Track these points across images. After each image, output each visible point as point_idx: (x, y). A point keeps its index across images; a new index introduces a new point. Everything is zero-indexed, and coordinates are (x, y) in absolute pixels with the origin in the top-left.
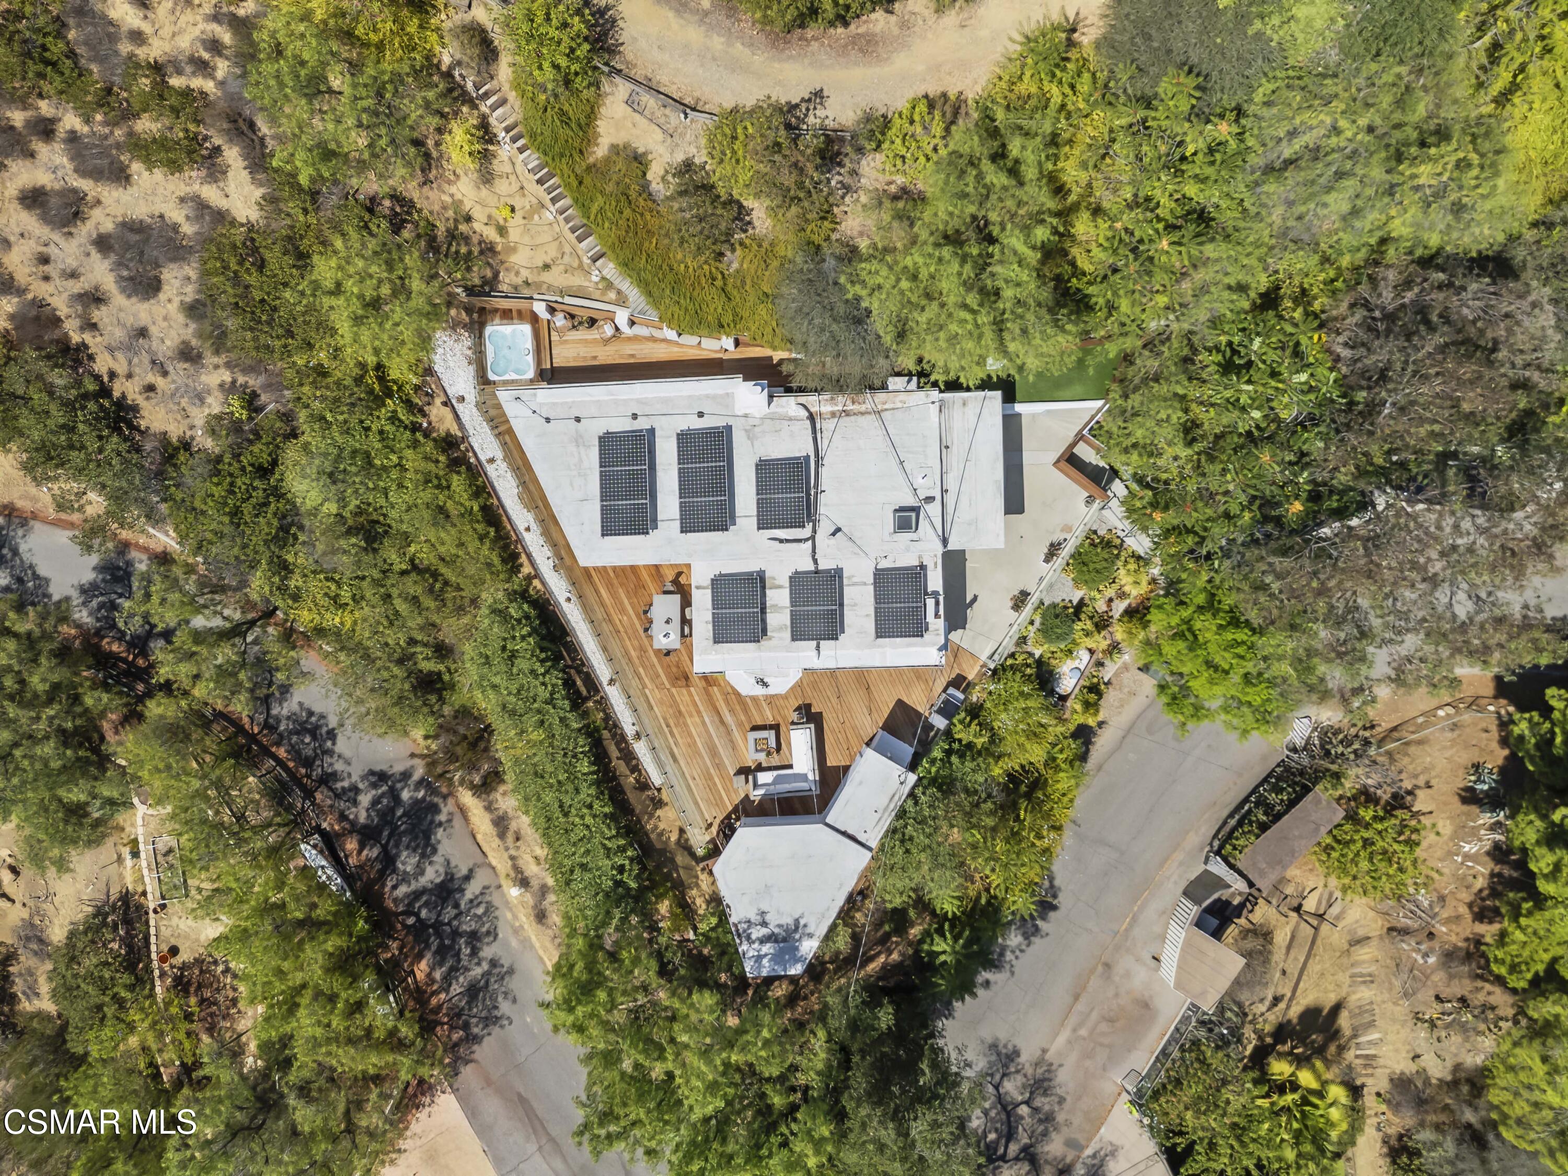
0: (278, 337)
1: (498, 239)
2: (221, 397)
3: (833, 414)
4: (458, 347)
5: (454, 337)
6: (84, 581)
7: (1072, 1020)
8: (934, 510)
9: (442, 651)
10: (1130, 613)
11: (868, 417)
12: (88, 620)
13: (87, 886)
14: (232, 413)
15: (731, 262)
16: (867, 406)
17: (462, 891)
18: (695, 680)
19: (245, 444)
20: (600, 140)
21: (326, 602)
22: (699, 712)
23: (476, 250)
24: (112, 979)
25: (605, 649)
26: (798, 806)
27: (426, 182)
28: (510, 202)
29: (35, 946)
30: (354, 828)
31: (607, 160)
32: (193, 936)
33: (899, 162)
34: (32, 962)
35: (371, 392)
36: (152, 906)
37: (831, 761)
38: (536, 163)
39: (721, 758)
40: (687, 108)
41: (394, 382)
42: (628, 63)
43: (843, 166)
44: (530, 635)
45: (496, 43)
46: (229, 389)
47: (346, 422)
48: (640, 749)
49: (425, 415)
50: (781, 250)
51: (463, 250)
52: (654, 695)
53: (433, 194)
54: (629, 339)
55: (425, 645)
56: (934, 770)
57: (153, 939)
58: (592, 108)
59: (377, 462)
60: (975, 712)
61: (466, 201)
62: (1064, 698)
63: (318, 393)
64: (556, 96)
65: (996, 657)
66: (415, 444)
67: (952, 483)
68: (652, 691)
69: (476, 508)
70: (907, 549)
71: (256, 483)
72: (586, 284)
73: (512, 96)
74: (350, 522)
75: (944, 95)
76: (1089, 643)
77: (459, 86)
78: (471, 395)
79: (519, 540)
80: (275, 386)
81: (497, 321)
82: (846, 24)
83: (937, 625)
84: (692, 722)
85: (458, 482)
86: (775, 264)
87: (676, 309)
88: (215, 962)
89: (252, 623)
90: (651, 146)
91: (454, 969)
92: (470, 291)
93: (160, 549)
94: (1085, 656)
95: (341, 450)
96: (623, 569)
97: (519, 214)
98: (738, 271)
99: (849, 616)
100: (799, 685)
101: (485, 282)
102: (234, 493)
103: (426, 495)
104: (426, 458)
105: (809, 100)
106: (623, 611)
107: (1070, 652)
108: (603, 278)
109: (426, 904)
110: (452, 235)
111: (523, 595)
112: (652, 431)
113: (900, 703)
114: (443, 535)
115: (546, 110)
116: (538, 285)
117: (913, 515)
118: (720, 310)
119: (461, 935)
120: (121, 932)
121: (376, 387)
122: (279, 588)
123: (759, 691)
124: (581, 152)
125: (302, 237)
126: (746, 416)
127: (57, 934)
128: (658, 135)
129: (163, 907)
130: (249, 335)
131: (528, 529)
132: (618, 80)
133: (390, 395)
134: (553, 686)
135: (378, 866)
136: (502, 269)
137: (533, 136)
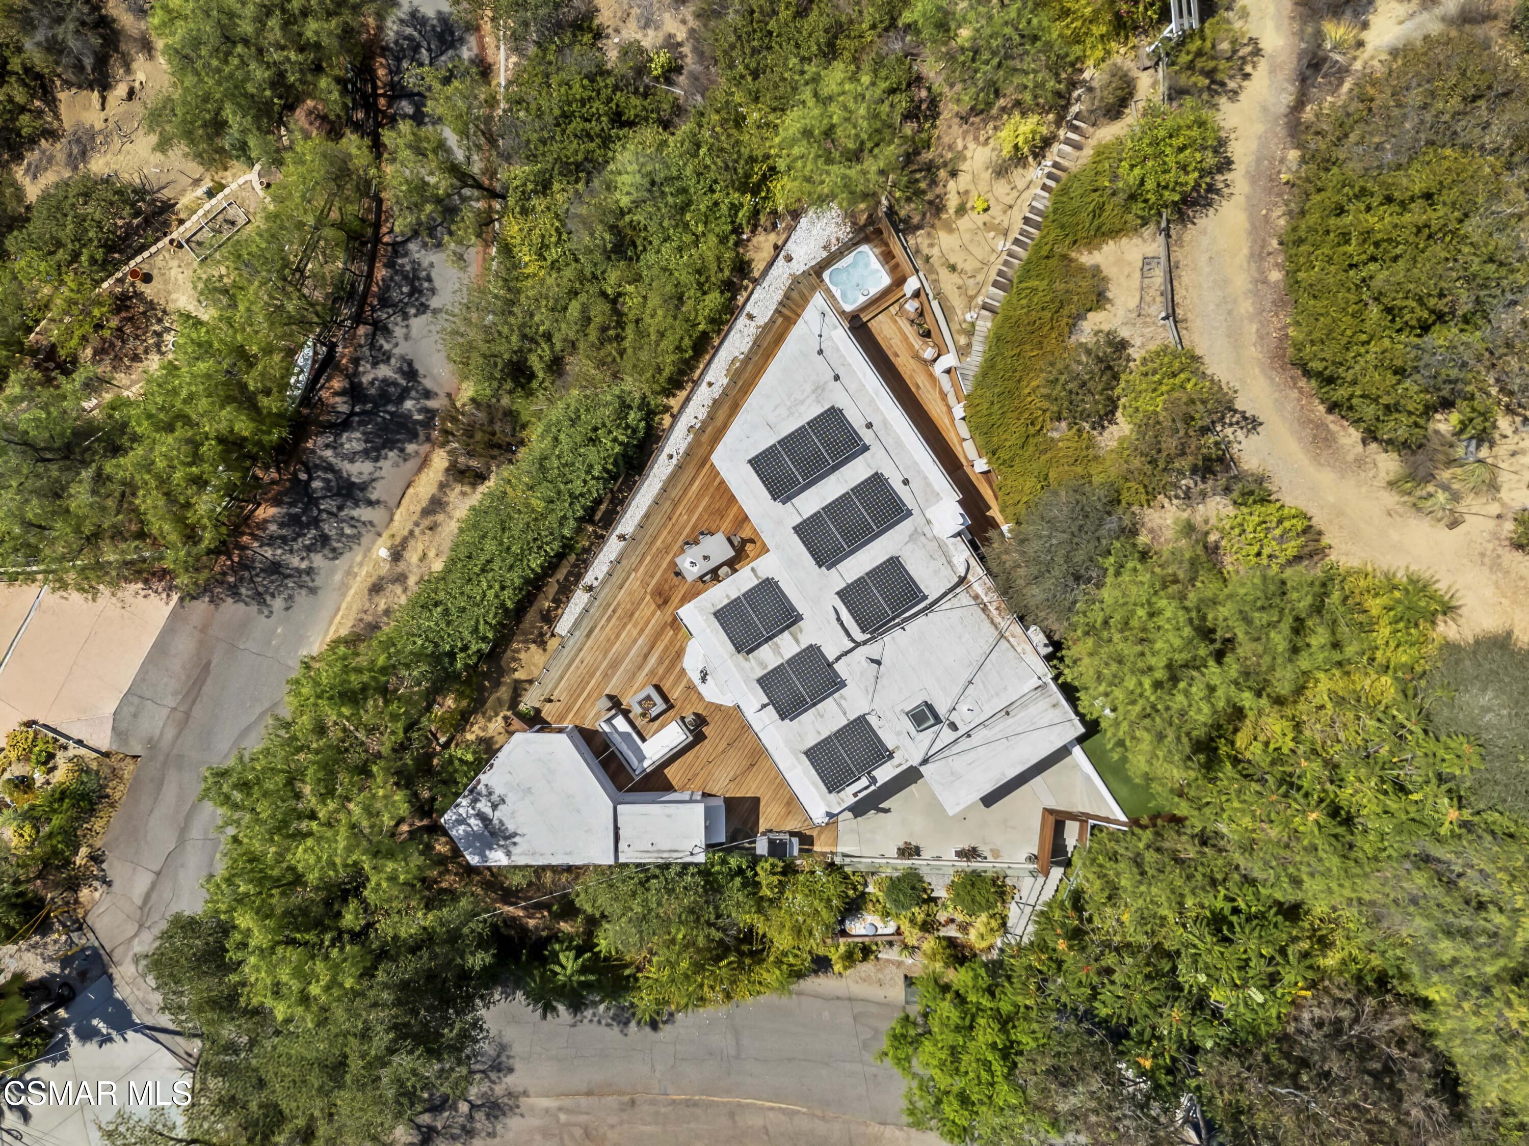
0: (747, 67)
1: (952, 211)
2: (660, 41)
3: (976, 597)
4: (832, 228)
5: (839, 220)
6: (423, 10)
7: (567, 1102)
8: (947, 735)
9: (556, 366)
10: (951, 942)
11: (993, 629)
12: (392, 34)
13: (156, 166)
14: (651, 60)
15: (1056, 430)
16: (1003, 624)
17: (357, 505)
18: (669, 609)
19: (631, 89)
20: (1096, 252)
21: (536, 238)
22: (642, 631)
23: (929, 196)
24: (91, 240)
25: (647, 516)
26: (613, 766)
27: (964, 119)
28: (992, 203)
29: (75, 151)
30: (353, 378)
31: (1082, 269)
32: (170, 287)
33: (1237, 531)
34: (61, 157)
35: (748, 176)
36: (174, 235)
37: (669, 772)
38: (1041, 207)
39: (614, 674)
40: (1172, 315)
41: (768, 190)
42: (1180, 238)
43: (1204, 482)
44: (621, 444)
45: (1127, 111)
46: (671, 44)
47: (707, 167)
48: (580, 599)
49: (753, 232)
50: (1094, 469)
51: (923, 185)
52: (634, 582)
53: (957, 130)
54: (931, 376)
55: (552, 351)
56: (717, 868)
57: (146, 254)
58: (1121, 230)
59: (688, 217)
60: (790, 870)
61: (968, 163)
62: (844, 933)
63: (718, 129)
64: (1114, 194)
65: (847, 860)
66: (723, 240)
67: (977, 737)
68: (636, 579)
69: (701, 327)
70: (898, 734)
71: (604, 119)
72: (959, 312)
73: (1088, 152)
74: (621, 224)
75: (1320, 533)
76: (906, 927)
77: (1069, 99)
78: (799, 266)
79: (696, 383)
80: (700, 85)
81: (877, 251)
82: (1330, 410)
83: (848, 796)
84: (631, 630)
85: (714, 299)
86: (1079, 470)
87: (986, 405)
88: (160, 321)
89: (478, 186)
90: (1119, 302)
91: (284, 539)
92: (891, 212)
93: (490, 60)
94: (891, 928)
95: (679, 178)
96: (727, 490)
97: (985, 217)
98: (1052, 440)
99: (808, 717)
100: (719, 707)
101: (907, 220)
102: (584, 105)
103: (685, 277)
104: (719, 259)
105: (1245, 418)
106: (691, 512)
107: (888, 914)
108: (973, 324)
109: (326, 480)
110: (930, 168)
111: (650, 414)
112: (866, 448)
113: (756, 801)
114: (660, 312)
115: (1095, 191)
116: (932, 270)
117: (932, 721)
118: (1008, 444)
119: (317, 527)
120: (135, 222)
121: (755, 178)
122: (523, 192)
123: (695, 678)
124: (1075, 242)
125: (848, 37)
126: (929, 522)
127: (99, 165)
128: (1133, 302)
129: (180, 246)
130: (732, 39)
131: (710, 384)
132: (1161, 239)
133: (755, 193)
134: (589, 491)
135: (332, 418)
136: (927, 229)
137: (1064, 191)
